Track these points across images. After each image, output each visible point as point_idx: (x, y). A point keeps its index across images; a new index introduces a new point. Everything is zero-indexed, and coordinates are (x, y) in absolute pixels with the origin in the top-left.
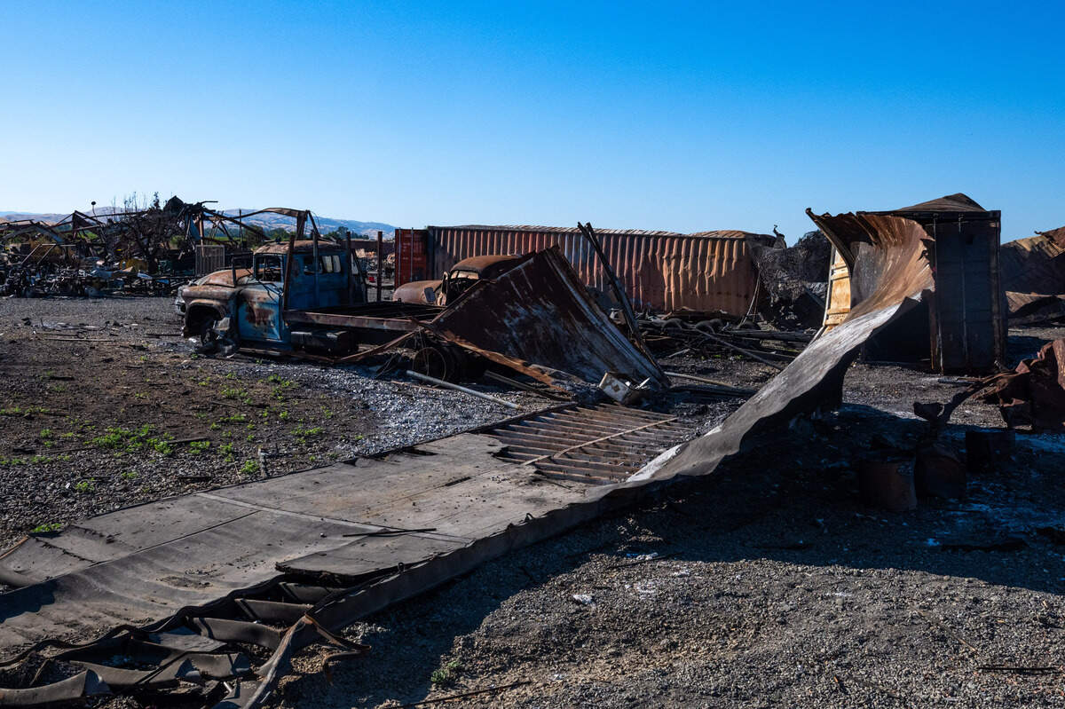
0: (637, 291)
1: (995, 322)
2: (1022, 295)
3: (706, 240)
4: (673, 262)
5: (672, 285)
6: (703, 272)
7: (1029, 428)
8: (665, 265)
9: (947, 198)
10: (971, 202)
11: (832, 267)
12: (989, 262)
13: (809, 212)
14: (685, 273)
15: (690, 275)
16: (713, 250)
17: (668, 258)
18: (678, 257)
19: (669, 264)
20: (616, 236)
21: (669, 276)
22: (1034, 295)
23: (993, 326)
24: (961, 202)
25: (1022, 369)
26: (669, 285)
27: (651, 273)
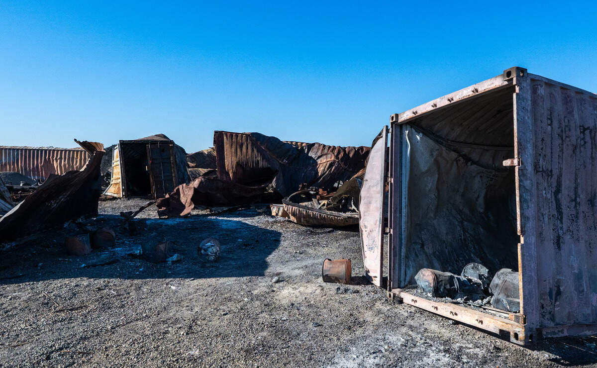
0: (42, 173)
1: (174, 180)
2: (204, 169)
3: (74, 151)
4: (59, 161)
5: (59, 170)
6: (73, 164)
7: (167, 217)
8: (55, 162)
9: (156, 135)
10: (165, 137)
11: (113, 162)
12: (170, 158)
13: (75, 140)
14: (65, 165)
15: (67, 166)
16: (77, 156)
17: (56, 159)
18: (61, 158)
19: (57, 162)
20: (34, 150)
21: (57, 166)
22: (209, 169)
23: (173, 181)
24: (161, 137)
25: (167, 196)
26: (57, 170)
27: (48, 164)
